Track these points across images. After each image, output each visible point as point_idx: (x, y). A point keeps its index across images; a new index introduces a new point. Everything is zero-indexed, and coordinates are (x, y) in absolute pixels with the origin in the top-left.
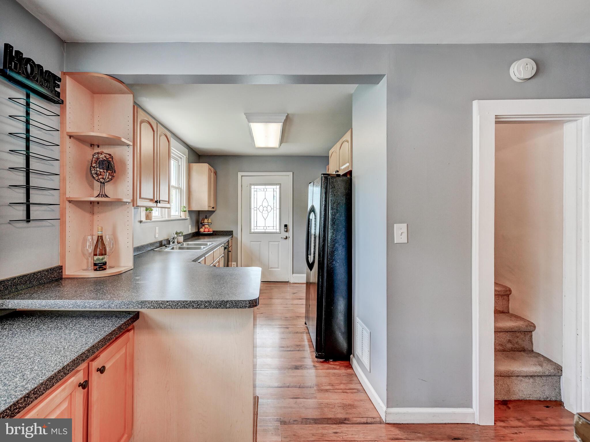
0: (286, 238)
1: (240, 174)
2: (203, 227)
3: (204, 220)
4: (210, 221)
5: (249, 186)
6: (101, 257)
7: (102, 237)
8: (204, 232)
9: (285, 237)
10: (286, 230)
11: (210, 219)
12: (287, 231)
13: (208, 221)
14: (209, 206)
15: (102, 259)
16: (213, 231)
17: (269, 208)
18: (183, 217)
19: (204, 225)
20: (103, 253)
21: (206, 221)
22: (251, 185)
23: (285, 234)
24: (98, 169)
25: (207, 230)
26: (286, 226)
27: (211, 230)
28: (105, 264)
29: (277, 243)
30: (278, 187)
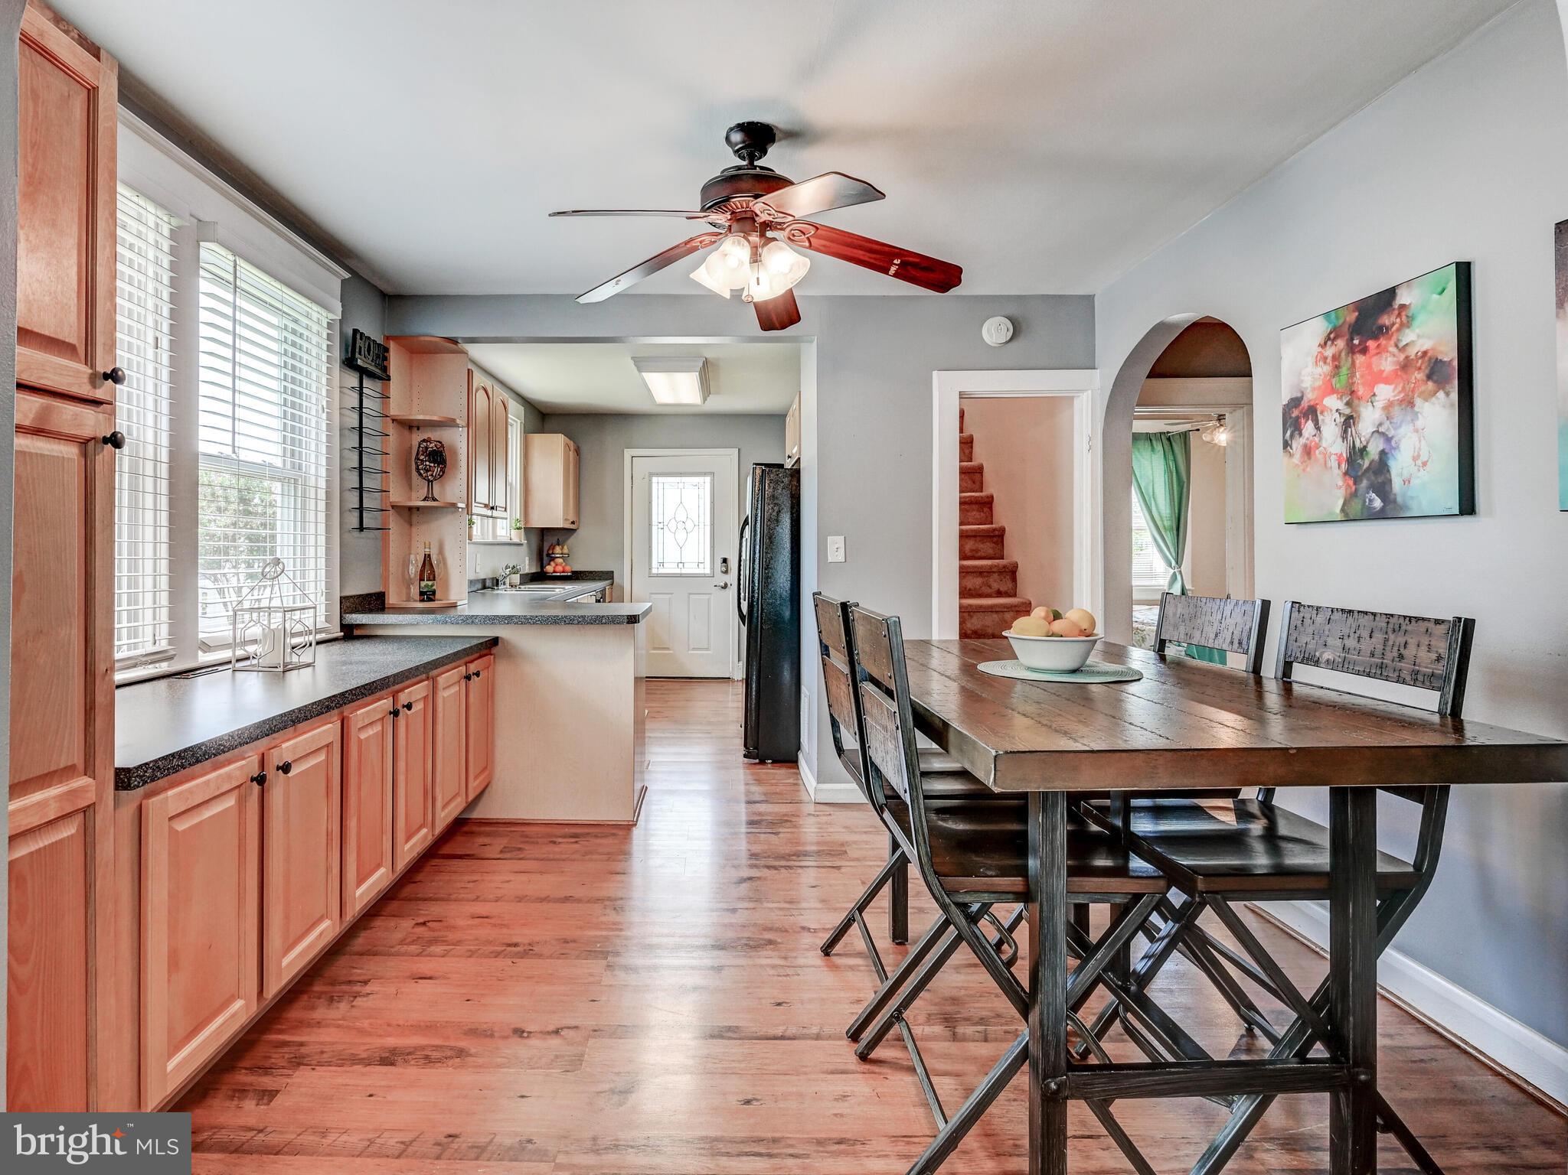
0: (725, 586)
1: (628, 453)
2: (552, 563)
3: (553, 549)
4: (566, 550)
5: (647, 477)
6: (430, 583)
7: (429, 555)
8: (554, 572)
9: (722, 584)
10: (724, 569)
11: (565, 547)
12: (726, 572)
13: (562, 549)
14: (566, 520)
15: (432, 586)
16: (572, 572)
17: (689, 525)
18: (516, 540)
19: (553, 559)
20: (432, 577)
21: (558, 549)
22: (651, 475)
23: (722, 579)
24: (428, 463)
25: (559, 568)
26: (725, 561)
27: (568, 568)
28: (434, 593)
29: (707, 597)
30: (708, 479)
